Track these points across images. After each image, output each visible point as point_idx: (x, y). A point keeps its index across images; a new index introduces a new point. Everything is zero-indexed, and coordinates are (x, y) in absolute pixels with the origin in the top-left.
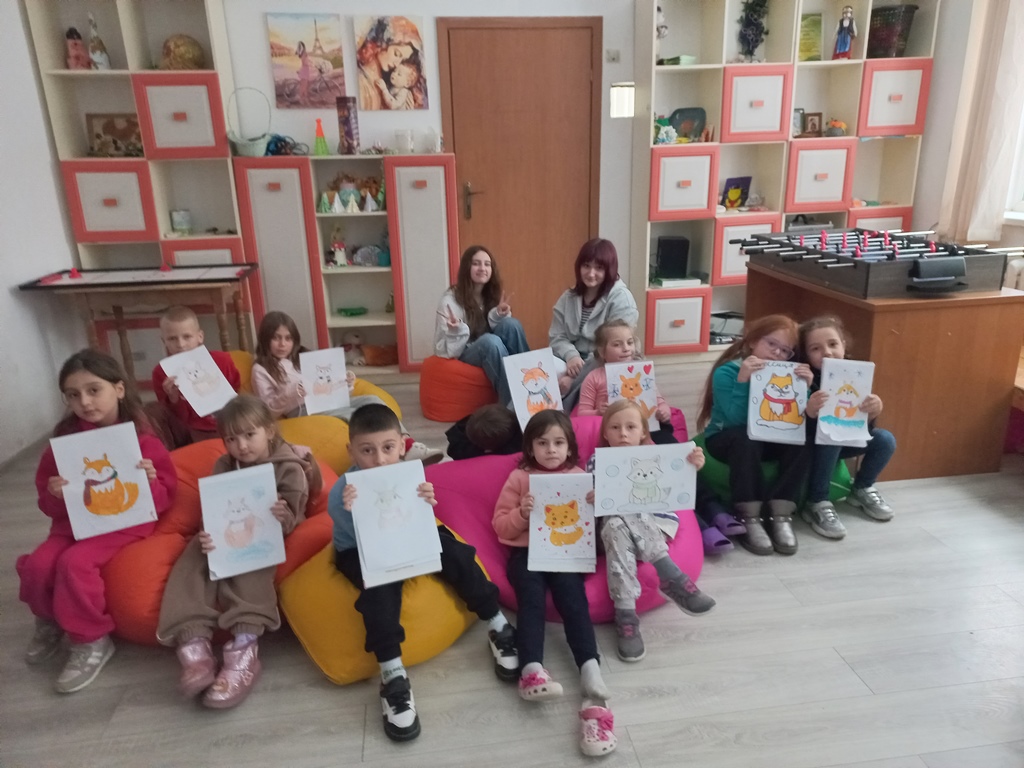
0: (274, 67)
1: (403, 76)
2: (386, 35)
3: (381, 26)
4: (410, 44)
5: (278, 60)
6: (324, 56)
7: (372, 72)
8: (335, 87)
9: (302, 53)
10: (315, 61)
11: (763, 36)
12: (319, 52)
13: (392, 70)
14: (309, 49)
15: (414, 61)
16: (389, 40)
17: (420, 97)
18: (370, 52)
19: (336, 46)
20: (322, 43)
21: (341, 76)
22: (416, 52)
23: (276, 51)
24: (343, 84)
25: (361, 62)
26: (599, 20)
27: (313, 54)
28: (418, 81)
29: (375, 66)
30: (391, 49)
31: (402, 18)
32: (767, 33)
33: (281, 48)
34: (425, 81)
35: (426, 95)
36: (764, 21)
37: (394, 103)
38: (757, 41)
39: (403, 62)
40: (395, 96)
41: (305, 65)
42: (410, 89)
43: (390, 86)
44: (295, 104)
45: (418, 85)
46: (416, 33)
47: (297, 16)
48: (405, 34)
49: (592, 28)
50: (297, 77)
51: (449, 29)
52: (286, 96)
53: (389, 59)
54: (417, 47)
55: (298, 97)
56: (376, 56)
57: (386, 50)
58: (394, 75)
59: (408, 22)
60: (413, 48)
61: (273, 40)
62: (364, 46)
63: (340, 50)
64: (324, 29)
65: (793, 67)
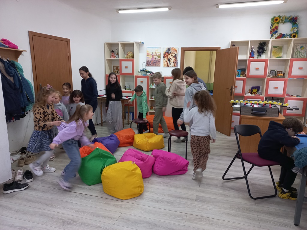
0: (147, 57)
1: (173, 60)
2: (170, 51)
3: (169, 49)
4: (175, 53)
8: (158, 62)
10: (155, 57)
12: (156, 55)
13: (170, 58)
14: (154, 54)
15: (175, 57)
17: (176, 64)
18: (166, 55)
20: (157, 53)
21: (160, 60)
22: (176, 55)
23: (148, 54)
25: (164, 57)
26: (219, 47)
27: (155, 55)
28: (176, 61)
29: (167, 58)
30: (171, 54)
31: (174, 48)
33: (149, 54)
34: (177, 61)
35: (177, 64)
37: (170, 66)
39: (173, 57)
40: (170, 64)
41: (153, 57)
42: (174, 62)
43: (170, 62)
46: (176, 51)
47: (153, 48)
48: (174, 51)
50: (151, 60)
52: (148, 63)
53: (170, 56)
54: (176, 54)
55: (151, 64)
56: (167, 56)
57: (169, 54)
58: (171, 60)
60: (175, 54)
62: (165, 54)
63: (160, 54)
64: (157, 50)
65: (268, 60)
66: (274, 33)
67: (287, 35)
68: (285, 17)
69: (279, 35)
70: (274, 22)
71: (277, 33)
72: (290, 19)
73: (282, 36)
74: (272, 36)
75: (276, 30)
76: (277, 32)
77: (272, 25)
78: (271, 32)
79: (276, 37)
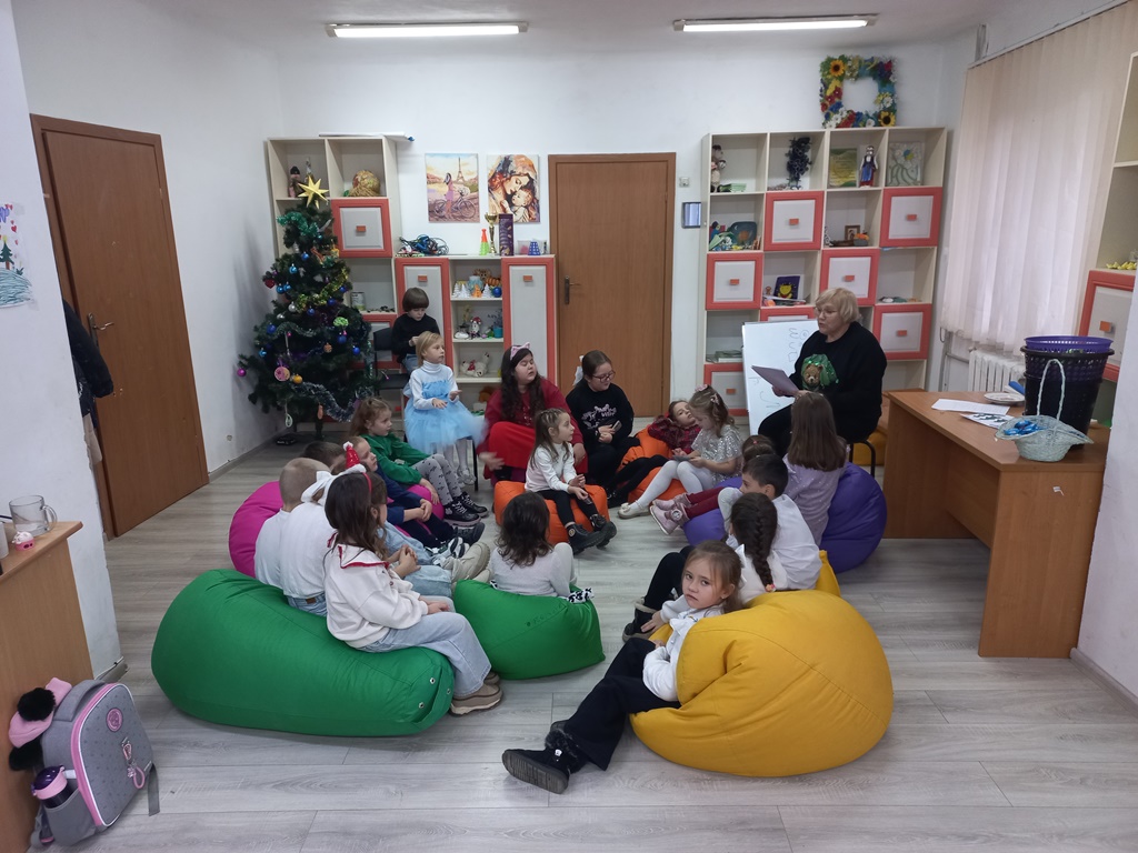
0: (429, 191)
1: (522, 198)
2: (510, 169)
3: (506, 162)
4: (527, 175)
5: (432, 187)
6: (465, 184)
7: (499, 196)
8: (472, 205)
9: (449, 181)
10: (457, 187)
12: (461, 181)
13: (514, 193)
14: (454, 179)
15: (530, 187)
16: (512, 172)
17: (534, 213)
18: (498, 180)
19: (474, 176)
20: (463, 174)
21: (477, 198)
22: (531, 180)
23: (431, 180)
24: (478, 204)
25: (491, 188)
26: (673, 155)
27: (456, 182)
28: (533, 202)
29: (501, 191)
30: (513, 179)
31: (522, 156)
32: (811, 163)
33: (434, 178)
34: (538, 201)
35: (539, 212)
38: (803, 170)
39: (521, 188)
40: (515, 212)
41: (450, 190)
42: (527, 207)
44: (442, 218)
45: (533, 204)
46: (532, 166)
47: (447, 155)
48: (524, 167)
49: (666, 162)
50: (444, 198)
51: (557, 163)
52: (436, 212)
53: (511, 186)
54: (533, 177)
55: (444, 213)
56: (502, 184)
57: (510, 179)
58: (515, 197)
59: (527, 159)
60: (530, 178)
61: (431, 173)
62: (494, 176)
63: (477, 179)
64: (466, 164)
65: (822, 193)
66: (832, 110)
67: (867, 115)
68: (860, 62)
69: (845, 114)
70: (829, 73)
71: (840, 110)
72: (874, 68)
73: (854, 119)
74: (828, 117)
75: (837, 100)
76: (839, 105)
77: (826, 85)
78: (824, 106)
79: (839, 122)
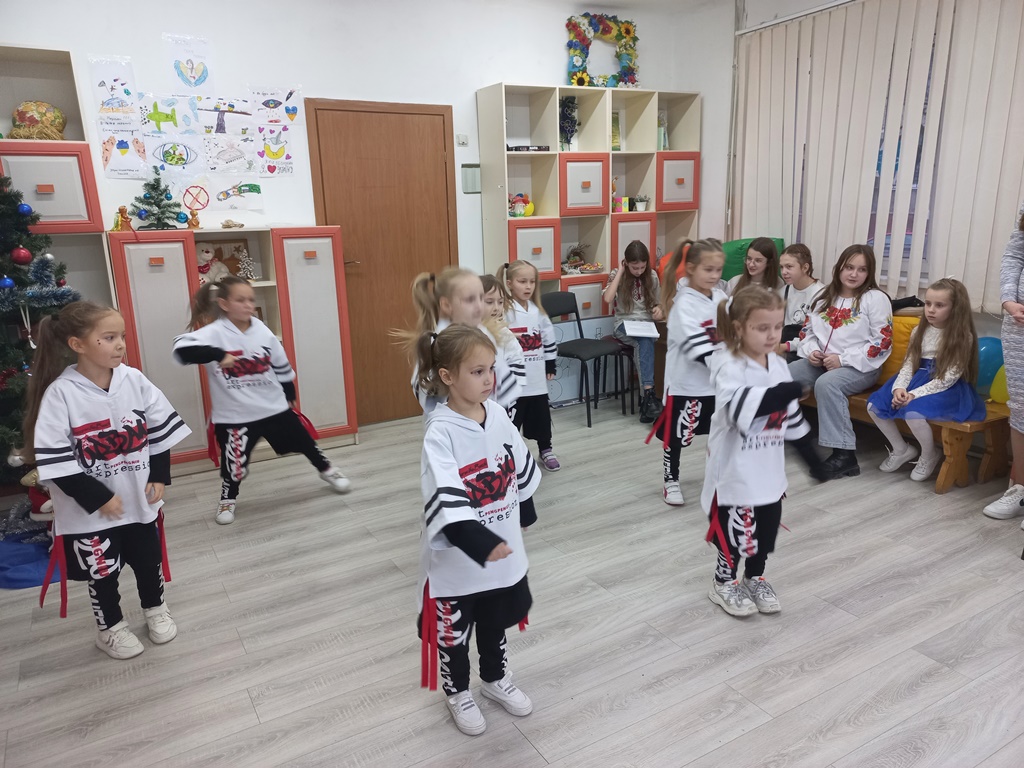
11: (577, 127)
26: (449, 108)
32: (579, 124)
36: (575, 114)
38: (572, 131)
51: (316, 109)
65: (608, 154)
